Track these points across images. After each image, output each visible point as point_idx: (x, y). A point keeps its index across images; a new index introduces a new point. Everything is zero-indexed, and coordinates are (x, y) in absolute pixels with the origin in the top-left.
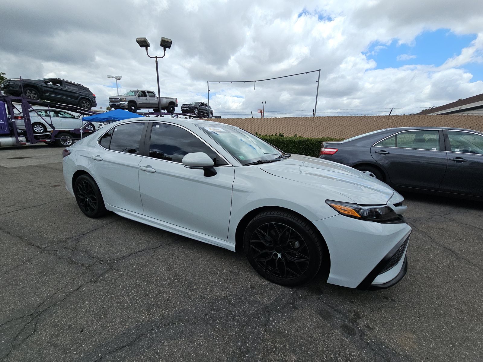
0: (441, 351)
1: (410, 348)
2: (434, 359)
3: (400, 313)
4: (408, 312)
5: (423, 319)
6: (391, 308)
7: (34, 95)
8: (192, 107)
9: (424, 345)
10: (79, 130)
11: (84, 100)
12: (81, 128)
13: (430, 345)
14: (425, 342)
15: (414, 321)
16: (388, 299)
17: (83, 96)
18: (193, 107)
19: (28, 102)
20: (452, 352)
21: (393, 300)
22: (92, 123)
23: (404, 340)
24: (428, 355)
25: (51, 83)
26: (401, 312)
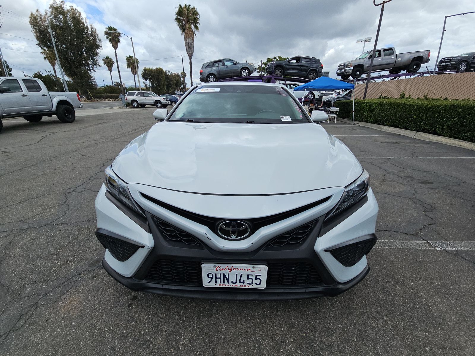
0: (48, 337)
1: (64, 307)
2: (44, 326)
3: (109, 308)
4: (109, 318)
5: (96, 333)
6: (118, 301)
7: (280, 73)
8: (456, 61)
9: (63, 322)
10: (301, 99)
11: (312, 71)
12: (304, 97)
13: (60, 329)
14: (65, 323)
15: (95, 321)
16: (132, 300)
17: (312, 68)
18: (459, 60)
19: (275, 79)
20: (42, 351)
21: (130, 305)
22: (313, 92)
23: (74, 303)
24: (50, 322)
25: (294, 61)
26: (111, 310)
